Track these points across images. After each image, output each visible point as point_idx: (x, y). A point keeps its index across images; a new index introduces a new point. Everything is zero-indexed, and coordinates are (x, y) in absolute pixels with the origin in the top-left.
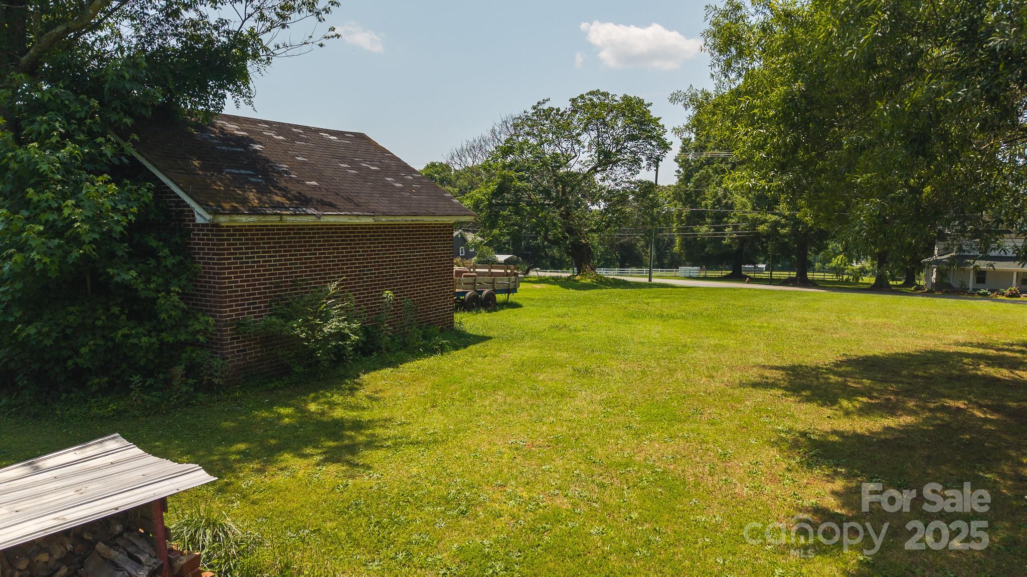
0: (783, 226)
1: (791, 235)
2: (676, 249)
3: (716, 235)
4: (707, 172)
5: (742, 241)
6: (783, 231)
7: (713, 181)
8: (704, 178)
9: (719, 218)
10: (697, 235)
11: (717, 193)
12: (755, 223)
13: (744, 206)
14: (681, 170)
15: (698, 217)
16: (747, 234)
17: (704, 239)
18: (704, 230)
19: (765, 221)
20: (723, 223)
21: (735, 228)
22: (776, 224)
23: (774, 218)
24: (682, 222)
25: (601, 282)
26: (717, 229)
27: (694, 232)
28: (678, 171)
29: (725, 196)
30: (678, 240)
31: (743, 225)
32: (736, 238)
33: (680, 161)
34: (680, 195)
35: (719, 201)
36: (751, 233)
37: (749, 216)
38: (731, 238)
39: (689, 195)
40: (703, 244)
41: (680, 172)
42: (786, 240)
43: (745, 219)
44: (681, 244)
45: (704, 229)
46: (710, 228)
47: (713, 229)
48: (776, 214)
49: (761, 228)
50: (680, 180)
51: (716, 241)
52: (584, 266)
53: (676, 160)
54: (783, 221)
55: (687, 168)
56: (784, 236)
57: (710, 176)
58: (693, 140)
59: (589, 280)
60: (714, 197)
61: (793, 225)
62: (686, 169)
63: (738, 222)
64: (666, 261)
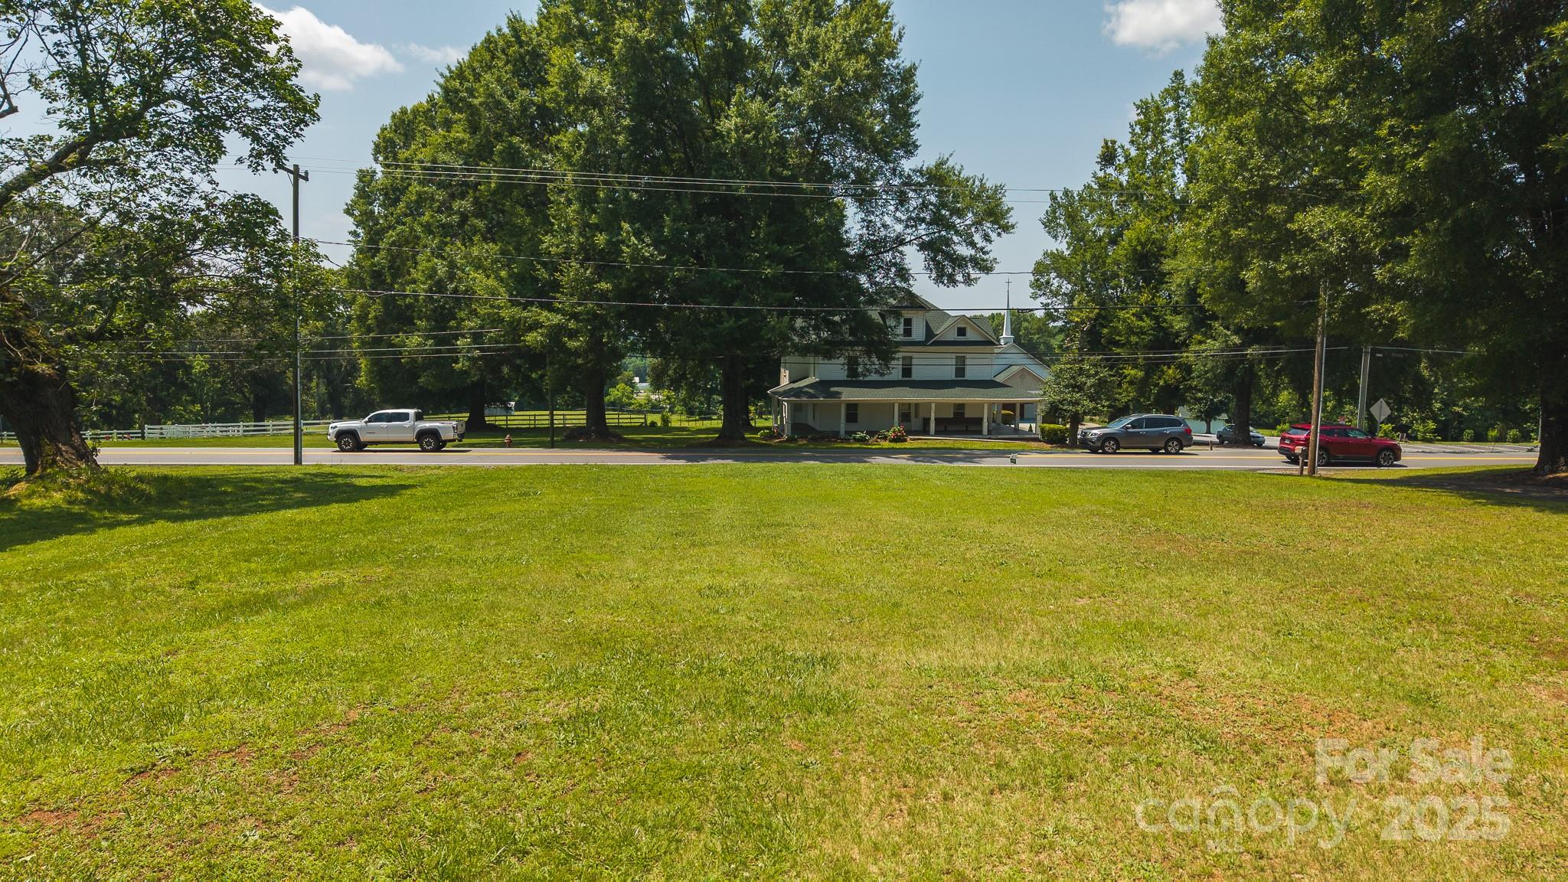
0: (573, 334)
1: (586, 352)
2: (362, 380)
3: (439, 352)
4: (412, 229)
5: (491, 363)
6: (573, 344)
7: (425, 246)
8: (407, 242)
9: (442, 319)
10: (400, 353)
11: (434, 270)
12: (516, 329)
13: (493, 293)
14: (360, 231)
15: (399, 317)
16: (502, 349)
17: (414, 360)
18: (414, 342)
19: (535, 326)
20: (451, 328)
21: (477, 337)
22: (557, 332)
23: (556, 319)
24: (369, 330)
25: (108, 502)
26: (440, 341)
27: (393, 346)
28: (354, 234)
29: (451, 277)
30: (363, 363)
31: (493, 333)
32: (480, 358)
33: (356, 213)
34: (362, 279)
35: (440, 286)
36: (508, 348)
37: (504, 313)
38: (469, 359)
39: (377, 276)
40: (413, 371)
41: (358, 235)
42: (580, 361)
43: (496, 321)
44: (370, 372)
45: (414, 340)
46: (427, 338)
47: (431, 342)
48: (557, 311)
49: (532, 338)
50: (360, 251)
51: (441, 364)
52: (48, 449)
53: (348, 212)
54: (572, 325)
55: (371, 228)
56: (576, 353)
57: (418, 238)
58: (379, 175)
59: (58, 497)
60: (431, 277)
61: (592, 333)
62: (368, 231)
63: (482, 327)
64: (347, 402)
